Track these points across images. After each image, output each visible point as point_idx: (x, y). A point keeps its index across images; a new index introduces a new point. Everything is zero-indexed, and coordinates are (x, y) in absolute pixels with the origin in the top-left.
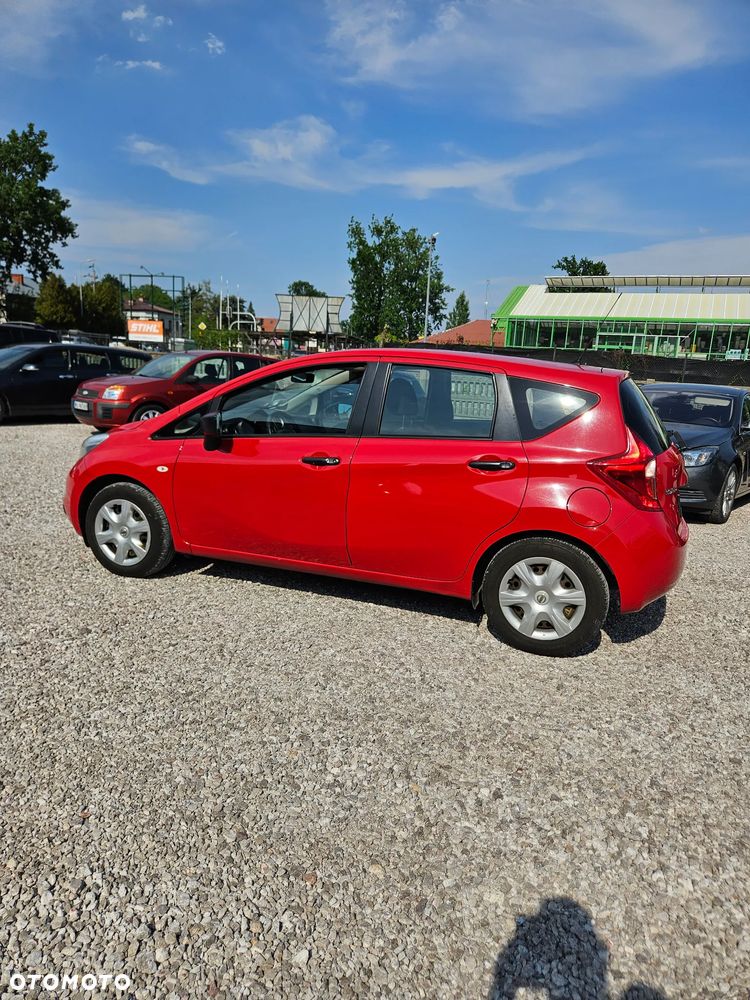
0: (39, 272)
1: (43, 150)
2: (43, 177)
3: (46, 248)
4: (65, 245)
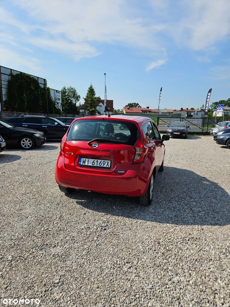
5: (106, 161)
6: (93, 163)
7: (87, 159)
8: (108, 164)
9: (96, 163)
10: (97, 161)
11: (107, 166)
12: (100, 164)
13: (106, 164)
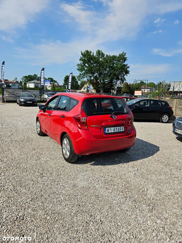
0: (122, 82)
1: (125, 56)
2: (124, 62)
3: (123, 77)
4: (127, 76)
5: (121, 127)
6: (114, 131)
7: (110, 128)
8: (123, 129)
9: (116, 130)
10: (116, 128)
11: (123, 131)
12: (119, 130)
13: (122, 129)
